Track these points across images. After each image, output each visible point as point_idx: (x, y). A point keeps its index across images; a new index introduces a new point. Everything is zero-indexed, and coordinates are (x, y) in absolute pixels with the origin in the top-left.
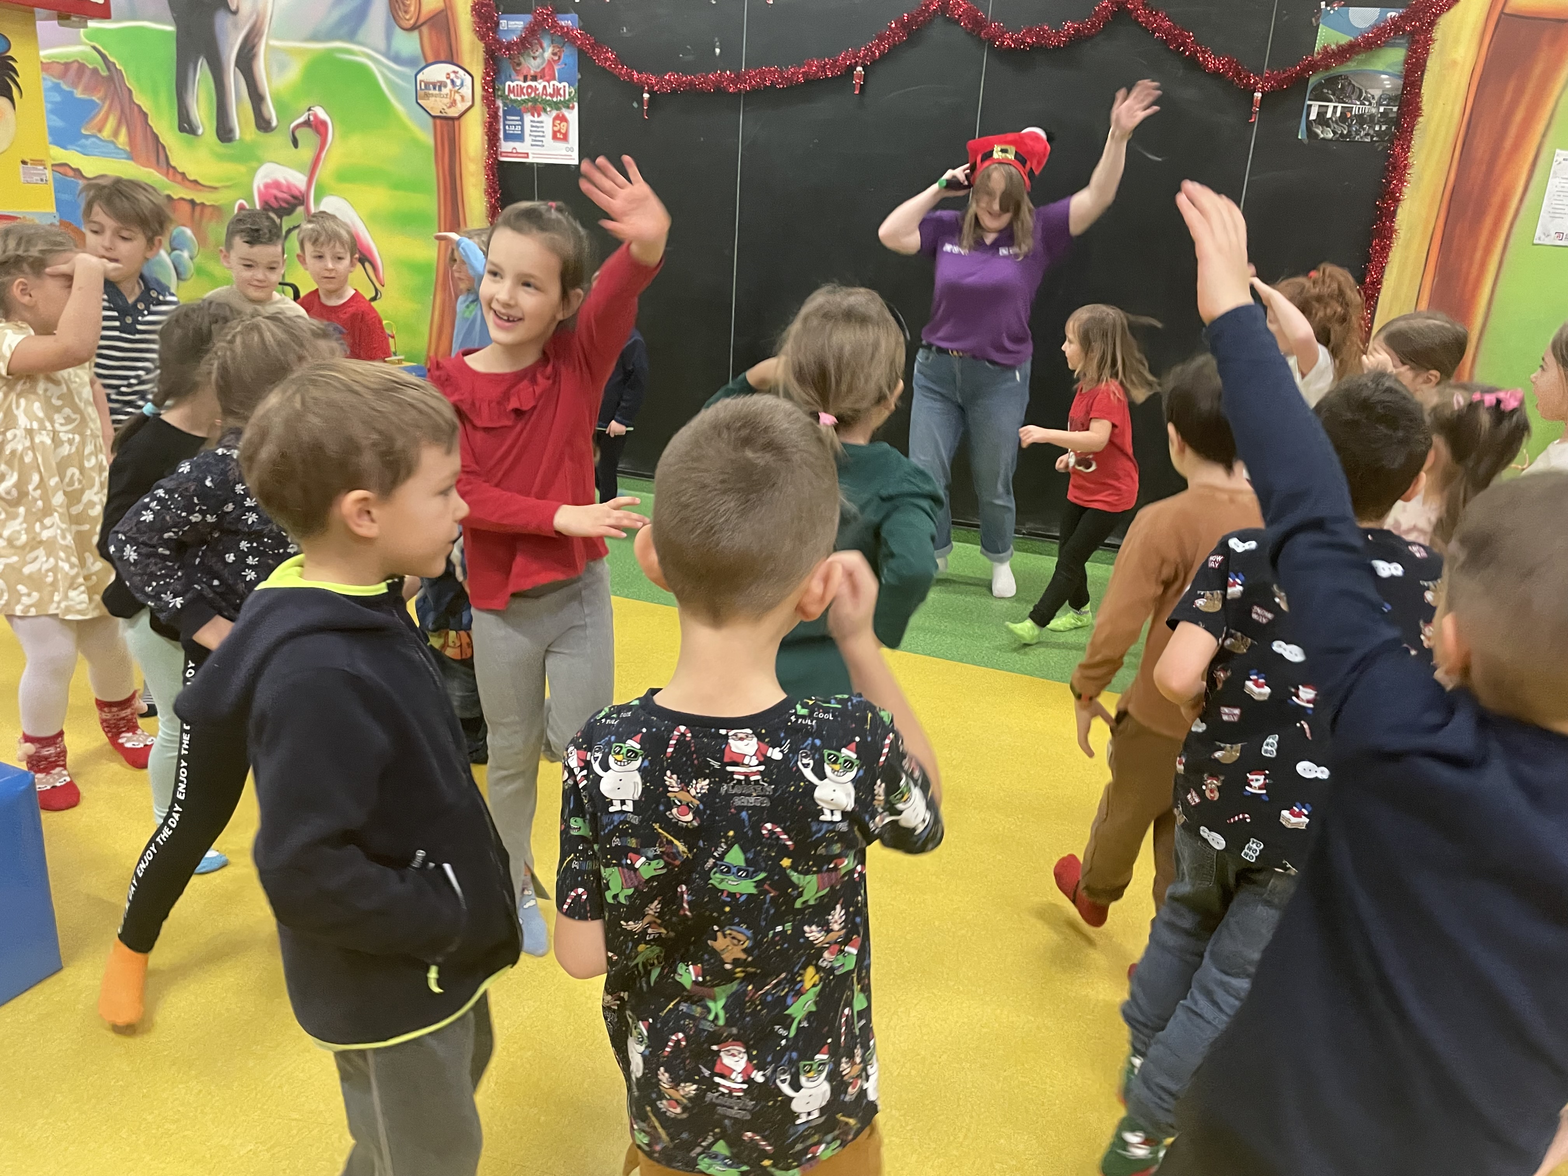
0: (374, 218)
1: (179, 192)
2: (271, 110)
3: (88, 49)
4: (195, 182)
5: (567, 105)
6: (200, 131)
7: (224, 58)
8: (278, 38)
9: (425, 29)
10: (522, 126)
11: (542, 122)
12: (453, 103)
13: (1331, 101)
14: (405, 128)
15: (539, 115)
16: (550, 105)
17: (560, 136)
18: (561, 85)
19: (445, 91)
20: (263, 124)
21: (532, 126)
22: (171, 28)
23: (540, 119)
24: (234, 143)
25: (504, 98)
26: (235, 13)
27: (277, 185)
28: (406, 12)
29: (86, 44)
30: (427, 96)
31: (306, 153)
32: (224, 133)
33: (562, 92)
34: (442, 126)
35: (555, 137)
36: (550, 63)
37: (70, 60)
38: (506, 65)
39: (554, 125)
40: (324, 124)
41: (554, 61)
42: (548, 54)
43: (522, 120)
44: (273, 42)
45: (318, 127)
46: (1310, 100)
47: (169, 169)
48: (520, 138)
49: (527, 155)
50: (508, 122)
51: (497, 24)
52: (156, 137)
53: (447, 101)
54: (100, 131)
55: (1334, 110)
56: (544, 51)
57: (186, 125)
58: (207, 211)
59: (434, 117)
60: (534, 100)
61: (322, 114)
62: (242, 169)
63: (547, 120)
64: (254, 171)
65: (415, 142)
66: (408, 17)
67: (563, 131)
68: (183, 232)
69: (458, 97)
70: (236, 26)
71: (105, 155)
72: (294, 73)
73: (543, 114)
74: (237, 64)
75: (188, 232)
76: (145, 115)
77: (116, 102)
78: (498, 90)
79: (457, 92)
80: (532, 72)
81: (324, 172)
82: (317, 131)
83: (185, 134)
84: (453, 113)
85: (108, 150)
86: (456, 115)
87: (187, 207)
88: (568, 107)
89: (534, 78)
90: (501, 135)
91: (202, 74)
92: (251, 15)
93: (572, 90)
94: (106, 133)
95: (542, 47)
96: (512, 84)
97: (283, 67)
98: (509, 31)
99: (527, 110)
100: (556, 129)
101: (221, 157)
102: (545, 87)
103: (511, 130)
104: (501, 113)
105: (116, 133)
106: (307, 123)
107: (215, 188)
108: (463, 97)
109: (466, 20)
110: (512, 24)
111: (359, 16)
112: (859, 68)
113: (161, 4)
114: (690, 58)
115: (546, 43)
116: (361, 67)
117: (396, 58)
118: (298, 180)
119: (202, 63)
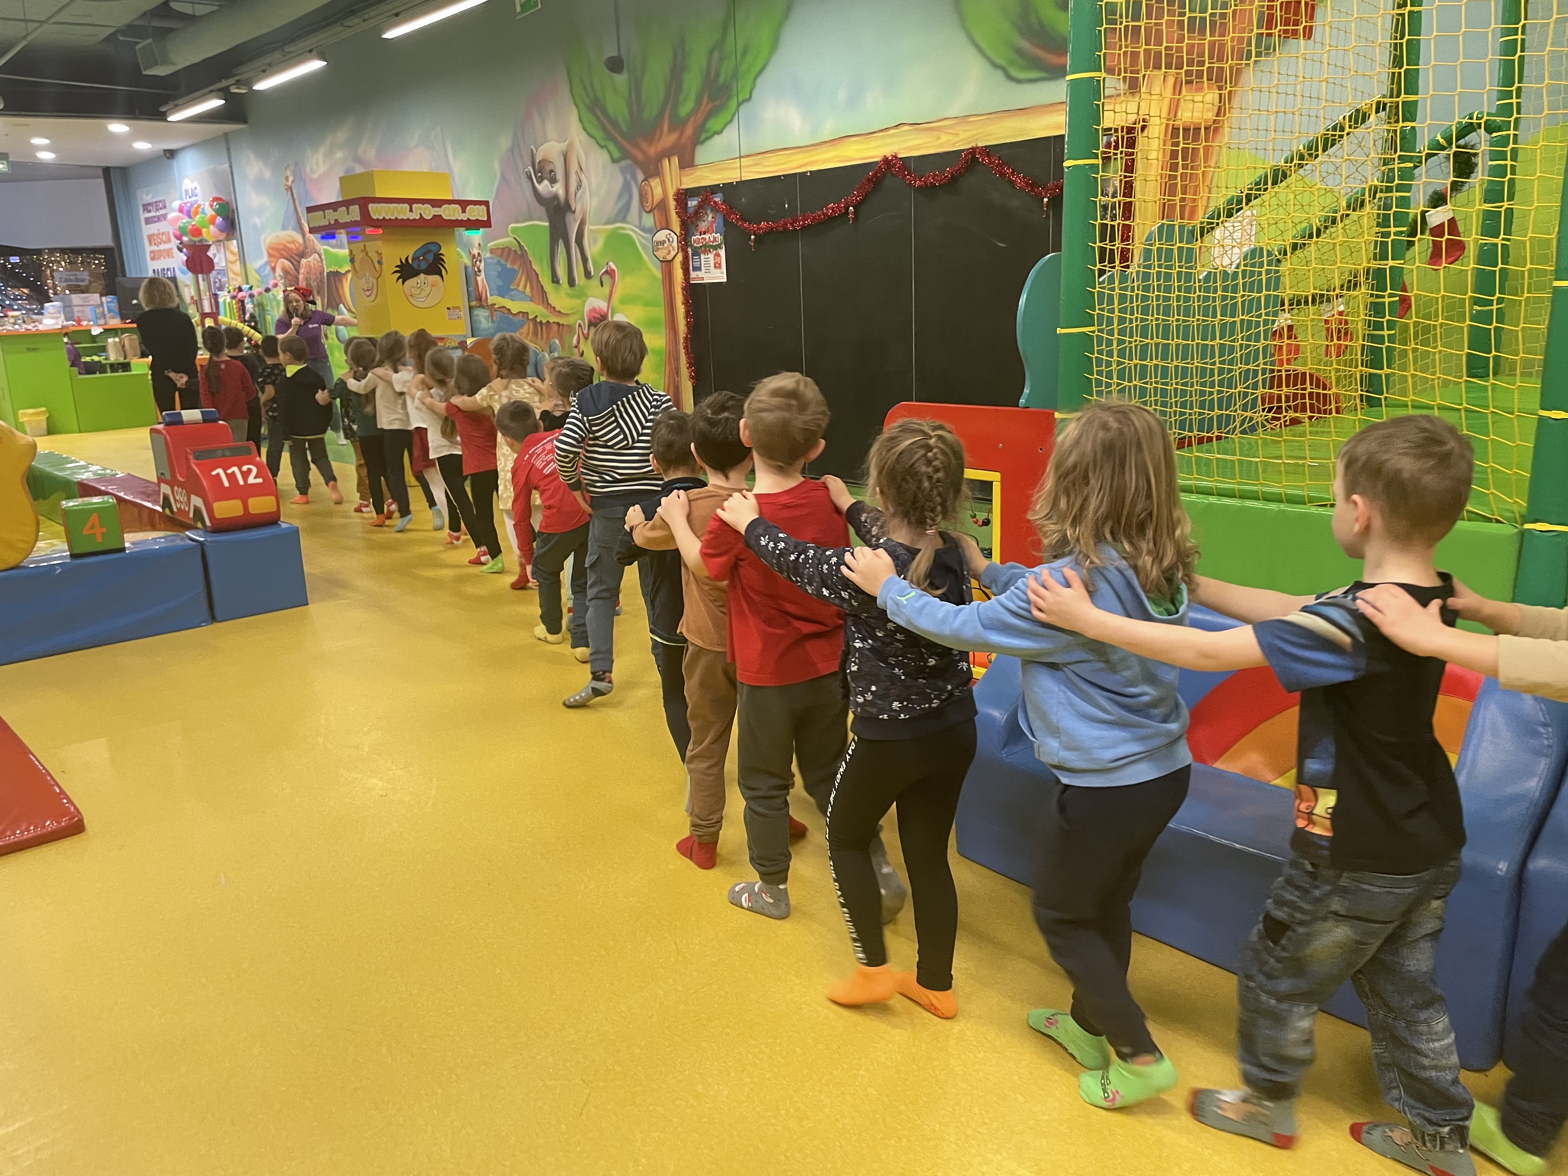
1: (553, 319)
2: (591, 267)
3: (513, 239)
4: (559, 312)
5: (720, 247)
6: (561, 281)
7: (570, 240)
9: (656, 211)
10: (700, 261)
11: (709, 258)
12: (669, 252)
14: (649, 269)
15: (708, 255)
16: (711, 248)
17: (717, 265)
18: (716, 236)
19: (666, 245)
20: (588, 275)
21: (705, 261)
22: (547, 224)
25: (691, 246)
26: (574, 212)
27: (594, 310)
28: (647, 202)
29: (512, 237)
30: (658, 249)
31: (606, 289)
32: (571, 282)
33: (718, 239)
34: (665, 267)
35: (714, 266)
36: (711, 223)
37: (506, 246)
38: (691, 226)
39: (714, 260)
40: (614, 271)
41: (713, 222)
42: (710, 218)
43: (700, 258)
44: (591, 227)
45: (610, 273)
47: (548, 305)
48: (699, 269)
49: (703, 279)
50: (694, 260)
51: (686, 205)
52: (542, 287)
53: (666, 251)
54: (518, 286)
56: (708, 217)
57: (555, 280)
58: (565, 329)
59: (661, 261)
60: (705, 246)
61: (613, 266)
63: (711, 257)
64: (585, 302)
65: (654, 277)
66: (648, 206)
67: (718, 262)
68: (555, 342)
69: (671, 249)
70: (575, 220)
71: (521, 300)
72: (600, 244)
73: (709, 253)
74: (576, 242)
75: (557, 341)
76: (537, 275)
77: (525, 270)
78: (689, 242)
79: (671, 245)
80: (703, 230)
82: (611, 276)
83: (555, 284)
84: (669, 258)
85: (522, 297)
86: (671, 259)
87: (555, 328)
89: (705, 233)
90: (691, 268)
91: (561, 249)
92: (580, 214)
93: (722, 238)
94: (521, 288)
95: (707, 215)
96: (694, 238)
97: (595, 241)
98: (692, 208)
99: (702, 252)
101: (570, 296)
102: (709, 238)
103: (697, 264)
104: (690, 256)
105: (525, 287)
106: (606, 272)
107: (568, 315)
108: (673, 248)
109: (672, 204)
110: (693, 203)
111: (627, 207)
112: (851, 208)
113: (542, 211)
114: (773, 212)
115: (709, 212)
116: (628, 237)
117: (644, 230)
118: (602, 305)
119: (561, 242)
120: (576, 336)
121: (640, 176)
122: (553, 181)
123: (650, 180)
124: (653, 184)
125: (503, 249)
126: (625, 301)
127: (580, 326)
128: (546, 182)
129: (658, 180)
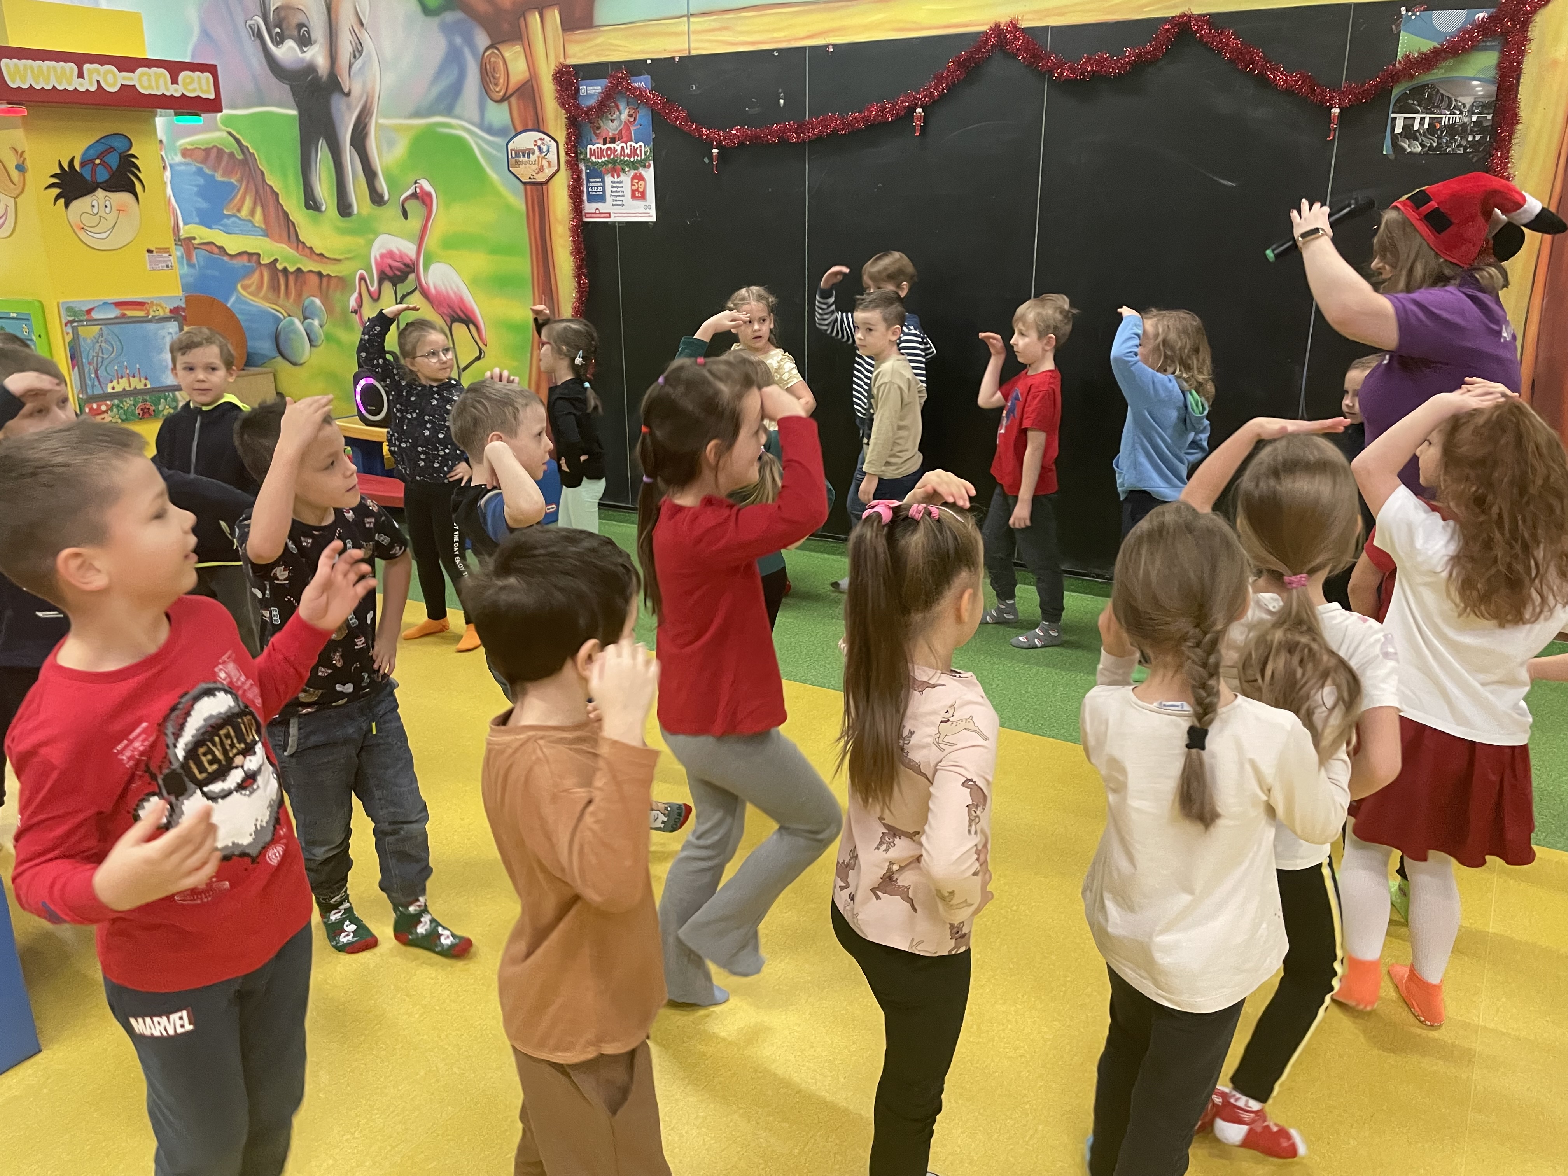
0: (475, 282)
1: (307, 265)
2: (383, 185)
3: (225, 135)
4: (320, 255)
5: (643, 164)
6: (323, 208)
7: (341, 139)
8: (385, 117)
9: (513, 100)
10: (604, 187)
11: (621, 182)
12: (541, 169)
13: (1417, 112)
14: (501, 196)
15: (618, 176)
16: (627, 165)
17: (638, 195)
18: (637, 146)
19: (533, 157)
20: (377, 199)
21: (613, 187)
22: (294, 112)
23: (619, 180)
24: (353, 217)
25: (587, 161)
26: (348, 95)
27: (390, 254)
28: (496, 85)
29: (223, 130)
30: (518, 164)
31: (414, 223)
32: (344, 209)
33: (638, 152)
34: (532, 192)
35: (633, 196)
36: (627, 125)
37: (211, 146)
38: (587, 129)
39: (632, 185)
40: (429, 195)
41: (630, 122)
42: (624, 116)
43: (603, 181)
44: (384, 121)
45: (422, 197)
46: (1393, 112)
47: (298, 244)
48: (602, 198)
49: (609, 215)
50: (591, 184)
51: (578, 90)
52: (286, 215)
53: (536, 167)
54: (239, 211)
55: (1420, 120)
56: (620, 114)
57: (312, 203)
58: (333, 282)
59: (525, 184)
60: (614, 162)
61: (428, 187)
62: (361, 241)
63: (626, 179)
64: (371, 243)
65: (510, 209)
66: (497, 90)
67: (641, 190)
68: (313, 302)
69: (545, 163)
70: (349, 107)
72: (401, 150)
73: (622, 174)
74: (352, 144)
75: (318, 302)
76: (277, 195)
77: (251, 185)
78: (581, 153)
79: (544, 158)
80: (611, 135)
81: (432, 241)
82: (424, 202)
83: (311, 211)
84: (541, 178)
86: (544, 180)
87: (315, 279)
88: (645, 166)
89: (613, 141)
90: (585, 197)
91: (323, 155)
92: (361, 97)
93: (648, 149)
94: (244, 212)
95: (619, 110)
96: (593, 147)
97: (392, 144)
98: (589, 96)
99: (608, 172)
100: (634, 188)
101: (343, 232)
102: (623, 147)
103: (595, 190)
104: (584, 176)
105: (252, 212)
106: (414, 195)
107: (338, 260)
108: (549, 162)
109: (548, 90)
110: (591, 91)
111: (455, 91)
112: (919, 110)
113: (284, 90)
114: (756, 110)
115: (622, 106)
116: (460, 140)
117: (490, 130)
118: (409, 249)
119: (322, 143)
120: (356, 295)
121: (482, 40)
122: (305, 41)
123: (502, 47)
124: (507, 55)
125: (207, 151)
126: (452, 243)
127: (362, 278)
128: (290, 43)
129: (518, 48)
